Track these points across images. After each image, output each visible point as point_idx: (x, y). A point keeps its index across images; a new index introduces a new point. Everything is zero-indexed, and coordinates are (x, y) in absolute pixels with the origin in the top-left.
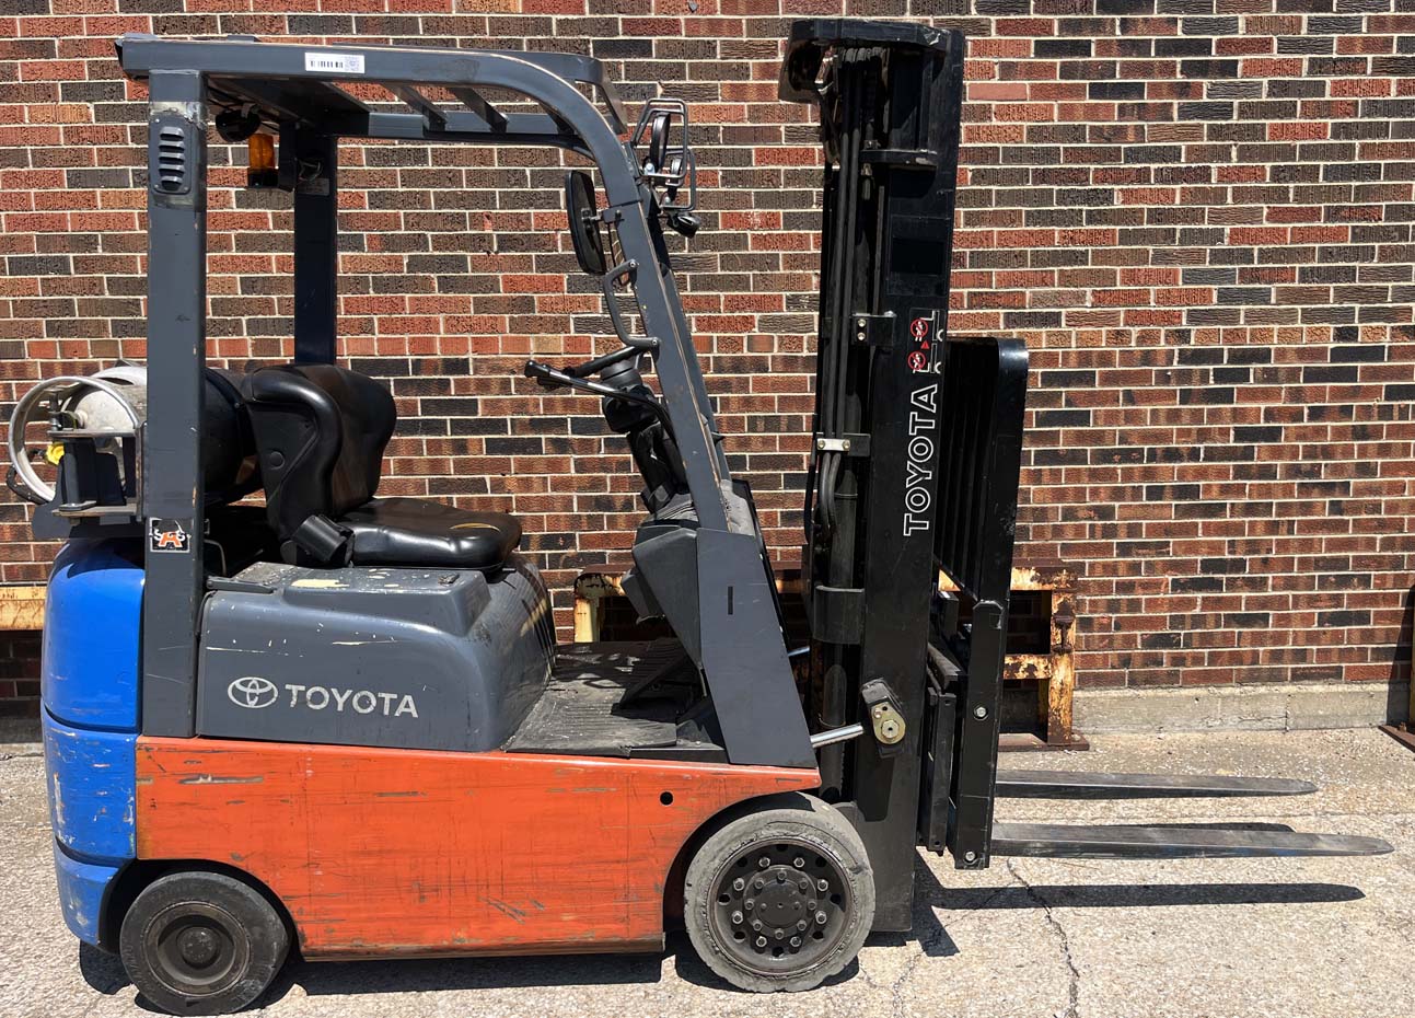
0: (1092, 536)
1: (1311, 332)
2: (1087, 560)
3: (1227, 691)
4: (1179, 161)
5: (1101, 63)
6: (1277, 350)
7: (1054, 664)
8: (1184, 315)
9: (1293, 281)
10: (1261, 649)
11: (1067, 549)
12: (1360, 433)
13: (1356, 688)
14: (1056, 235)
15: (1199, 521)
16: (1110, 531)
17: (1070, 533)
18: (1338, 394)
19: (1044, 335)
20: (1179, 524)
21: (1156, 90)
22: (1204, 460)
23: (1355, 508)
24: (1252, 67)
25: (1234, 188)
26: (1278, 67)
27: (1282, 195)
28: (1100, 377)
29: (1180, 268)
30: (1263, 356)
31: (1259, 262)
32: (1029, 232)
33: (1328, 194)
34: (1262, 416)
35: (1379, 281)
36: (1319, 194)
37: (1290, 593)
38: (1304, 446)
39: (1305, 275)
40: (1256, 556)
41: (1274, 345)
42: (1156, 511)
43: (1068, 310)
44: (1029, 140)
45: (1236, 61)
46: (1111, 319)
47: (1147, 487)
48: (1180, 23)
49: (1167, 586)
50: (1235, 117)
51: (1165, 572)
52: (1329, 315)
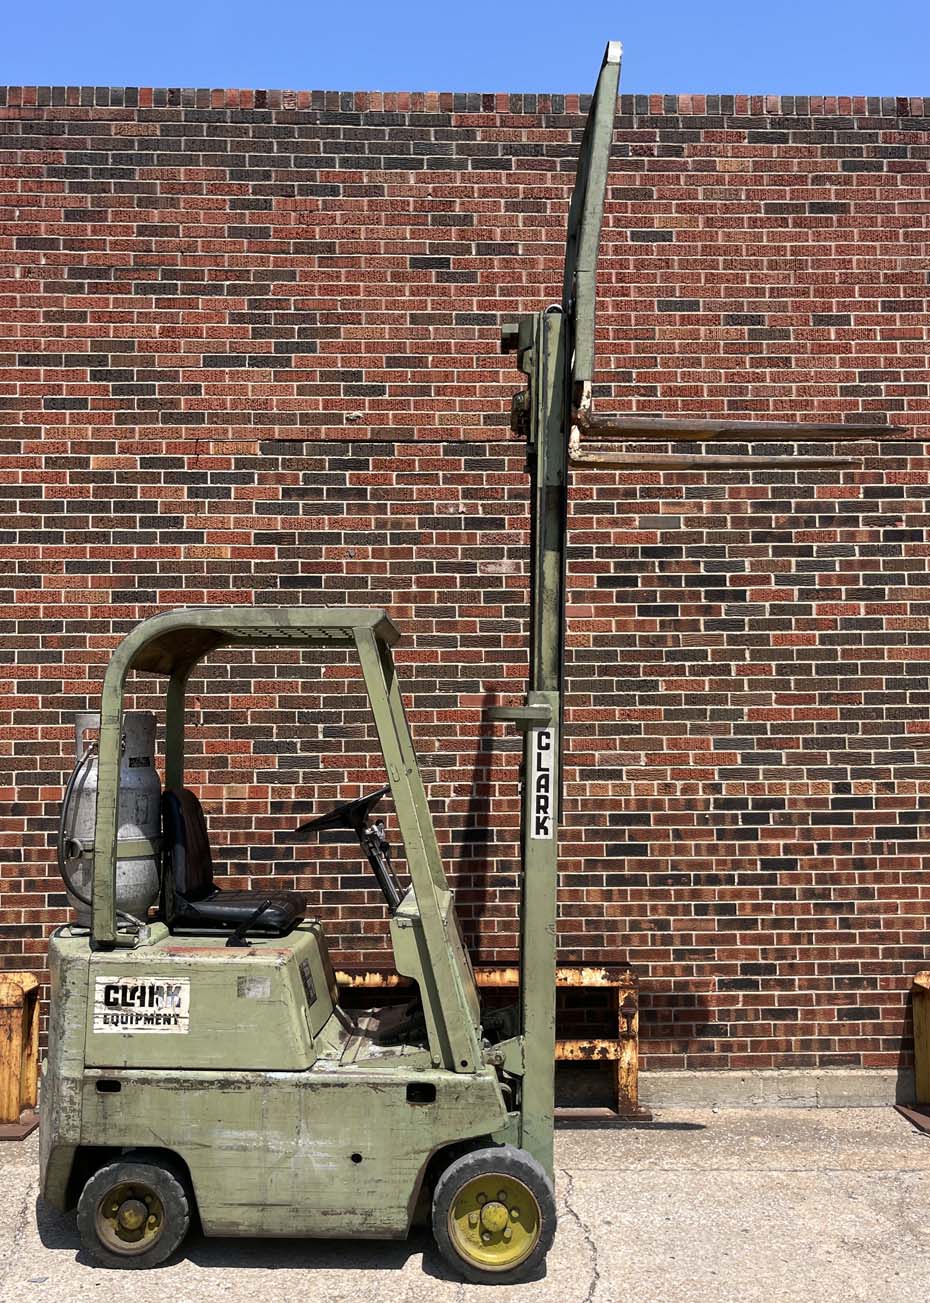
0: (653, 944)
1: (816, 787)
2: (650, 963)
3: (767, 1073)
4: (706, 659)
5: (646, 591)
6: (789, 799)
7: (623, 1048)
8: (716, 773)
9: (798, 748)
10: (793, 1038)
11: (634, 954)
12: (860, 864)
13: (873, 1073)
14: (617, 712)
15: (737, 932)
16: (667, 940)
17: (636, 941)
18: (839, 834)
19: (610, 787)
20: (722, 935)
21: (686, 611)
22: (738, 884)
23: (860, 924)
24: (756, 595)
25: (749, 680)
26: (776, 595)
27: (786, 685)
28: (655, 819)
29: (711, 737)
30: (780, 804)
31: (772, 734)
32: (596, 710)
33: (819, 684)
34: (781, 850)
35: (864, 748)
36: (813, 684)
37: (813, 992)
38: (816, 874)
39: (807, 743)
40: (784, 962)
41: (787, 796)
42: (703, 924)
43: (629, 767)
44: (594, 645)
45: (745, 591)
46: (661, 775)
47: (695, 905)
48: (702, 565)
49: (714, 985)
50: (747, 629)
51: (712, 973)
52: (827, 774)
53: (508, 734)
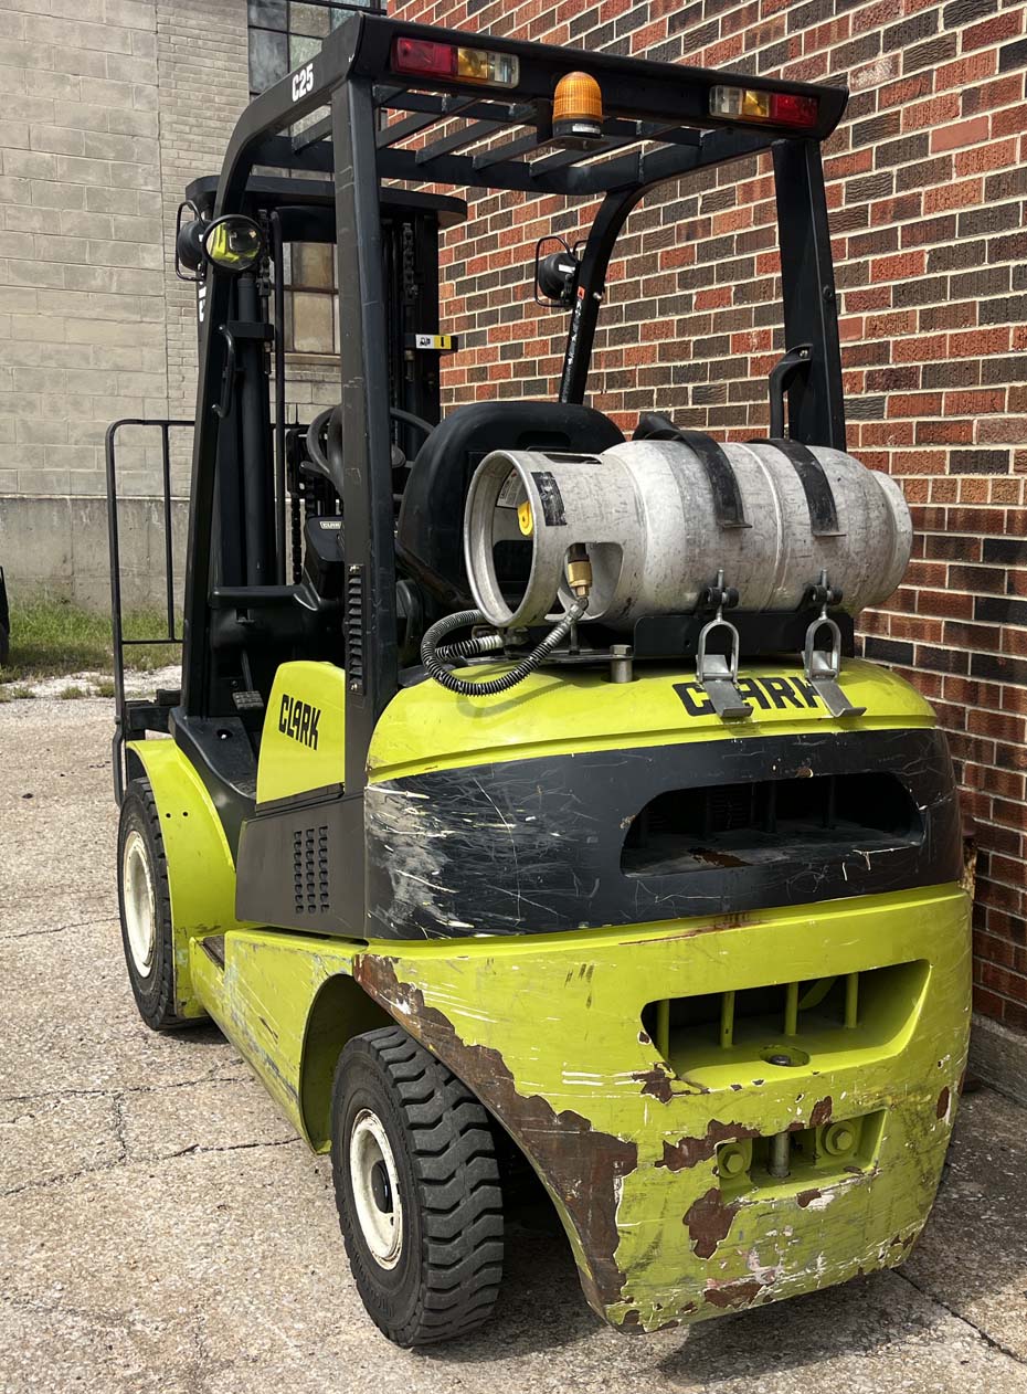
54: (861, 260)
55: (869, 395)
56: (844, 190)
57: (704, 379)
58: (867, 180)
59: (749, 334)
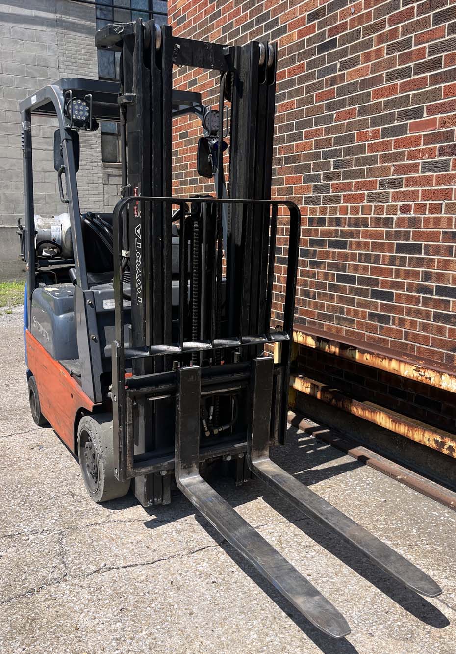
53: (440, 155)
54: (437, 86)
55: (440, 159)
56: (427, 50)
57: (340, 156)
58: (442, 43)
59: (366, 132)
